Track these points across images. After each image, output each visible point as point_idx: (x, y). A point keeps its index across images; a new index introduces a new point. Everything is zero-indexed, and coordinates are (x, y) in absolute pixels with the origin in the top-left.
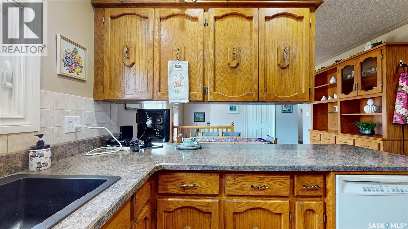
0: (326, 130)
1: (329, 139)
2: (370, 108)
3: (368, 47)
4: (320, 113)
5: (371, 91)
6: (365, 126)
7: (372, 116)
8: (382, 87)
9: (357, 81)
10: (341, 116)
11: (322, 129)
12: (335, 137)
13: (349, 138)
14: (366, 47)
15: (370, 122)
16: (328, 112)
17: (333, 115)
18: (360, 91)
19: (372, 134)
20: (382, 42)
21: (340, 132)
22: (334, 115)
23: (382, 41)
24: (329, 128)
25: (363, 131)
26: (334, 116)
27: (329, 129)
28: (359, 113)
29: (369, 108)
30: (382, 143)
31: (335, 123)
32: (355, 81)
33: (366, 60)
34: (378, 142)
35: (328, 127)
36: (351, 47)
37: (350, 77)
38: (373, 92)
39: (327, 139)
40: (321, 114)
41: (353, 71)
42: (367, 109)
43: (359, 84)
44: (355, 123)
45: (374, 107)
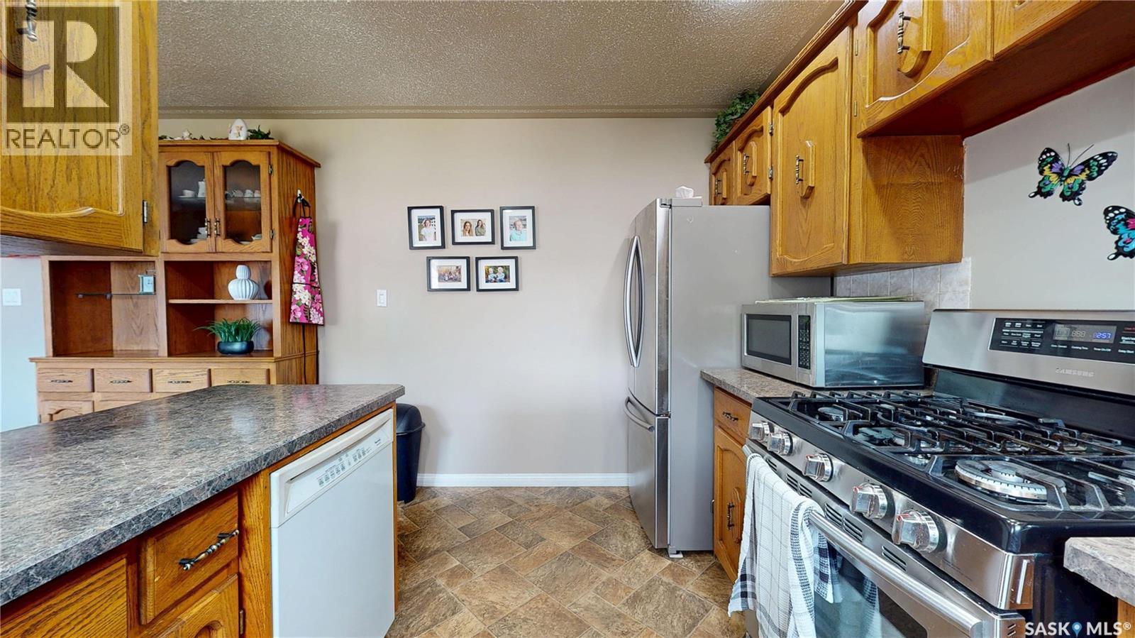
0: (108, 352)
1: (128, 381)
2: (244, 288)
3: (238, 131)
4: (80, 296)
5: (246, 246)
6: (233, 333)
7: (243, 306)
8: (272, 239)
9: (215, 212)
10: (169, 306)
11: (90, 350)
12: (151, 370)
13: (195, 367)
14: (235, 131)
15: (243, 322)
16: (112, 293)
17: (130, 303)
18: (223, 241)
19: (249, 351)
20: (270, 136)
21: (166, 354)
22: (137, 303)
23: (269, 133)
24: (117, 345)
25: (230, 345)
26: (136, 305)
27: (118, 349)
28: (213, 298)
29: (242, 286)
30: (273, 367)
31: (138, 327)
32: (209, 210)
33: (236, 164)
34: (266, 366)
35: (112, 344)
36: (191, 112)
37: (190, 196)
38: (254, 249)
39: (119, 382)
40: (83, 297)
41: (202, 181)
42: (238, 288)
43: (219, 222)
44: (208, 326)
45: (252, 285)
